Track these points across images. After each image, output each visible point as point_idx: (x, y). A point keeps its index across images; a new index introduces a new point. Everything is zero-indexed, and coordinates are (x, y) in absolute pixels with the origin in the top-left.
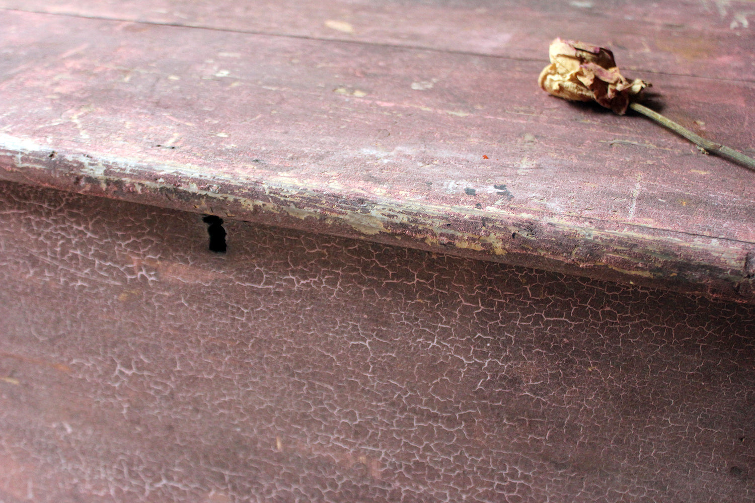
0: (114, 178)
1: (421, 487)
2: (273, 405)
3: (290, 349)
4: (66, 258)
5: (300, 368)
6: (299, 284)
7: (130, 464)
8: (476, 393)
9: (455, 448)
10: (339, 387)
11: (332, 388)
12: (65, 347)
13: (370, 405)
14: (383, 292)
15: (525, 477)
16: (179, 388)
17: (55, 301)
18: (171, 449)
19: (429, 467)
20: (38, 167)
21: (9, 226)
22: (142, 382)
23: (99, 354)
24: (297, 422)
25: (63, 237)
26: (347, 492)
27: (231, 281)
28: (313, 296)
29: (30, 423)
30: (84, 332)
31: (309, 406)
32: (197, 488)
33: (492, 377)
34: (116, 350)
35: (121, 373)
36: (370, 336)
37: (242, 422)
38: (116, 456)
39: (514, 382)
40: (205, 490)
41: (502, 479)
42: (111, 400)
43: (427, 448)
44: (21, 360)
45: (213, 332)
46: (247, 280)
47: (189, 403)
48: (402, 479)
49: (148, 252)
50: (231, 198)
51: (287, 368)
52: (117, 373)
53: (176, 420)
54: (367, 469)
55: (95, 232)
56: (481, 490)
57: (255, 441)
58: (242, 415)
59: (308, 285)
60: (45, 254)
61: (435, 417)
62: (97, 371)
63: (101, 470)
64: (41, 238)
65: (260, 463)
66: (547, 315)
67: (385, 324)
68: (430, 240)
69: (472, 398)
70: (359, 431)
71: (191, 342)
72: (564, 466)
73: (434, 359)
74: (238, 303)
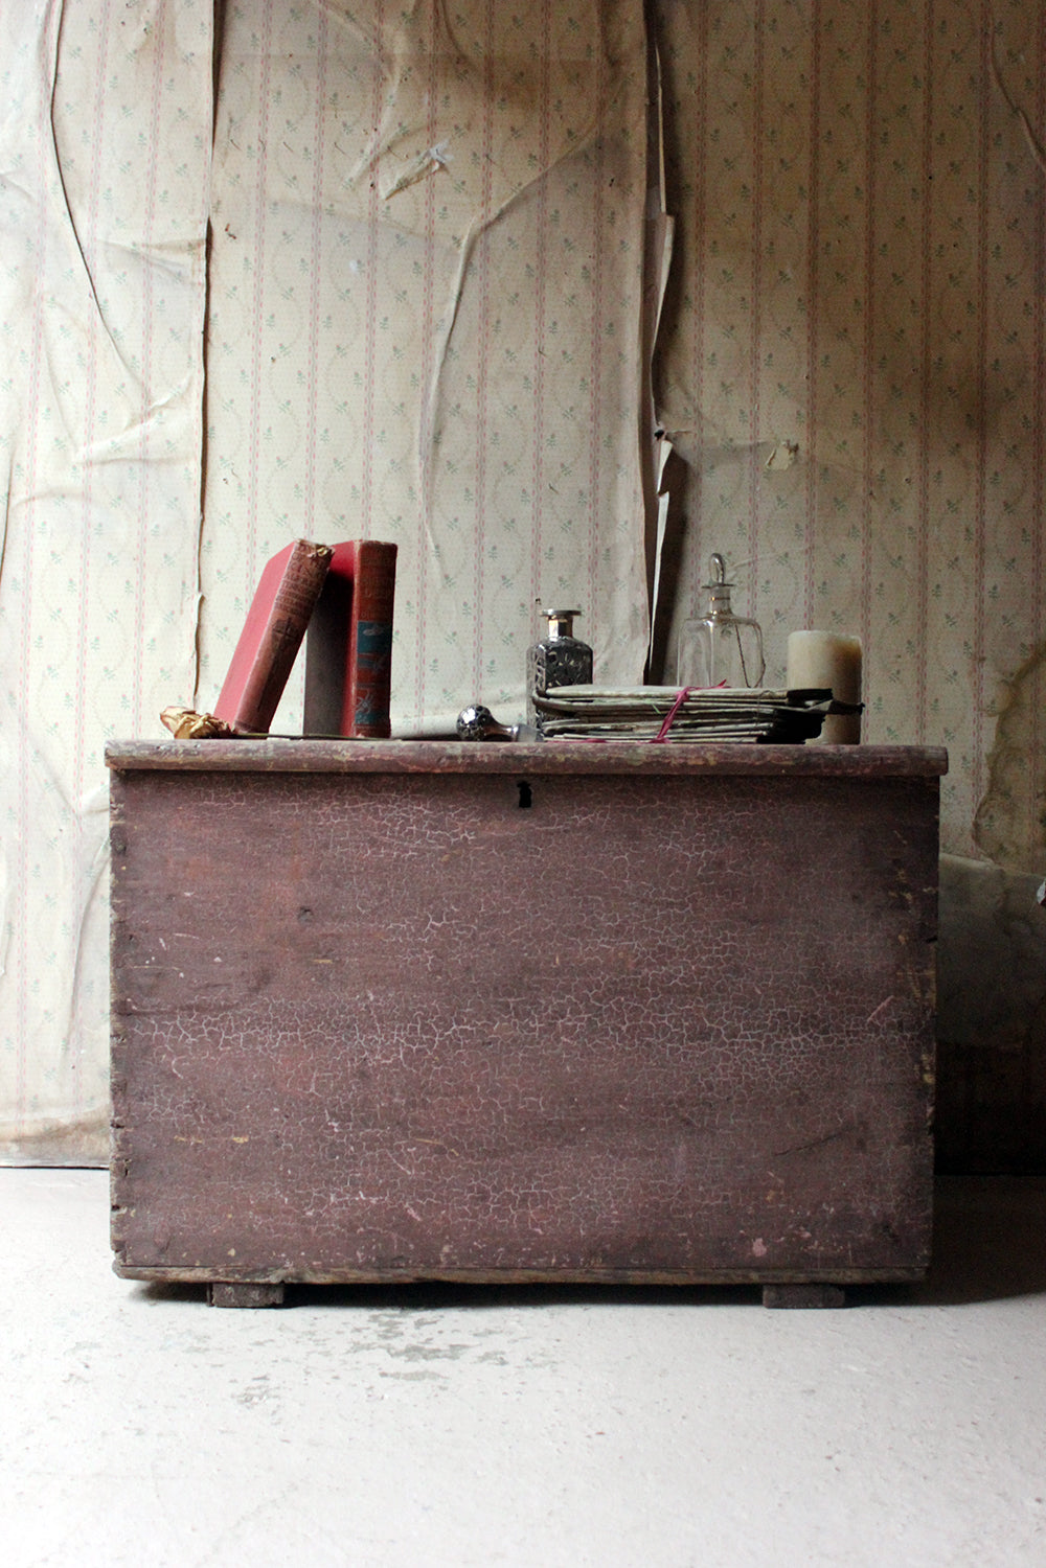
0: (468, 754)
1: (663, 968)
2: (555, 925)
3: (571, 873)
4: (402, 835)
5: (577, 887)
6: (581, 820)
7: (423, 1018)
8: (698, 878)
9: (685, 926)
10: (604, 896)
11: (600, 899)
12: (385, 914)
13: (627, 906)
14: (637, 816)
15: (733, 938)
16: (481, 929)
17: (385, 874)
18: (466, 991)
19: (669, 949)
20: (411, 754)
21: (356, 817)
22: (449, 931)
23: (415, 914)
24: (572, 935)
25: (403, 818)
26: (609, 989)
27: (532, 828)
28: (590, 828)
29: (333, 1002)
30: (405, 897)
31: (583, 918)
32: (483, 1025)
33: (708, 864)
34: (431, 907)
35: (433, 926)
36: (628, 851)
37: (529, 947)
38: (411, 1013)
39: (720, 864)
40: (491, 1024)
41: (718, 945)
42: (418, 956)
43: (667, 932)
44: (339, 937)
45: (514, 873)
46: (545, 825)
47: (487, 941)
48: (650, 965)
49: (471, 818)
50: (550, 756)
51: (568, 890)
52: (428, 927)
53: (474, 961)
54: (624, 962)
55: (430, 809)
56: (704, 958)
57: (537, 963)
58: (531, 940)
59: (587, 820)
60: (385, 835)
61: (670, 905)
62: (410, 930)
63: (396, 1033)
64: (385, 822)
65: (540, 982)
66: (737, 812)
67: (638, 839)
68: (674, 762)
69: (695, 883)
70: (618, 931)
71: (495, 884)
72: (756, 922)
73: (670, 859)
74: (536, 844)
